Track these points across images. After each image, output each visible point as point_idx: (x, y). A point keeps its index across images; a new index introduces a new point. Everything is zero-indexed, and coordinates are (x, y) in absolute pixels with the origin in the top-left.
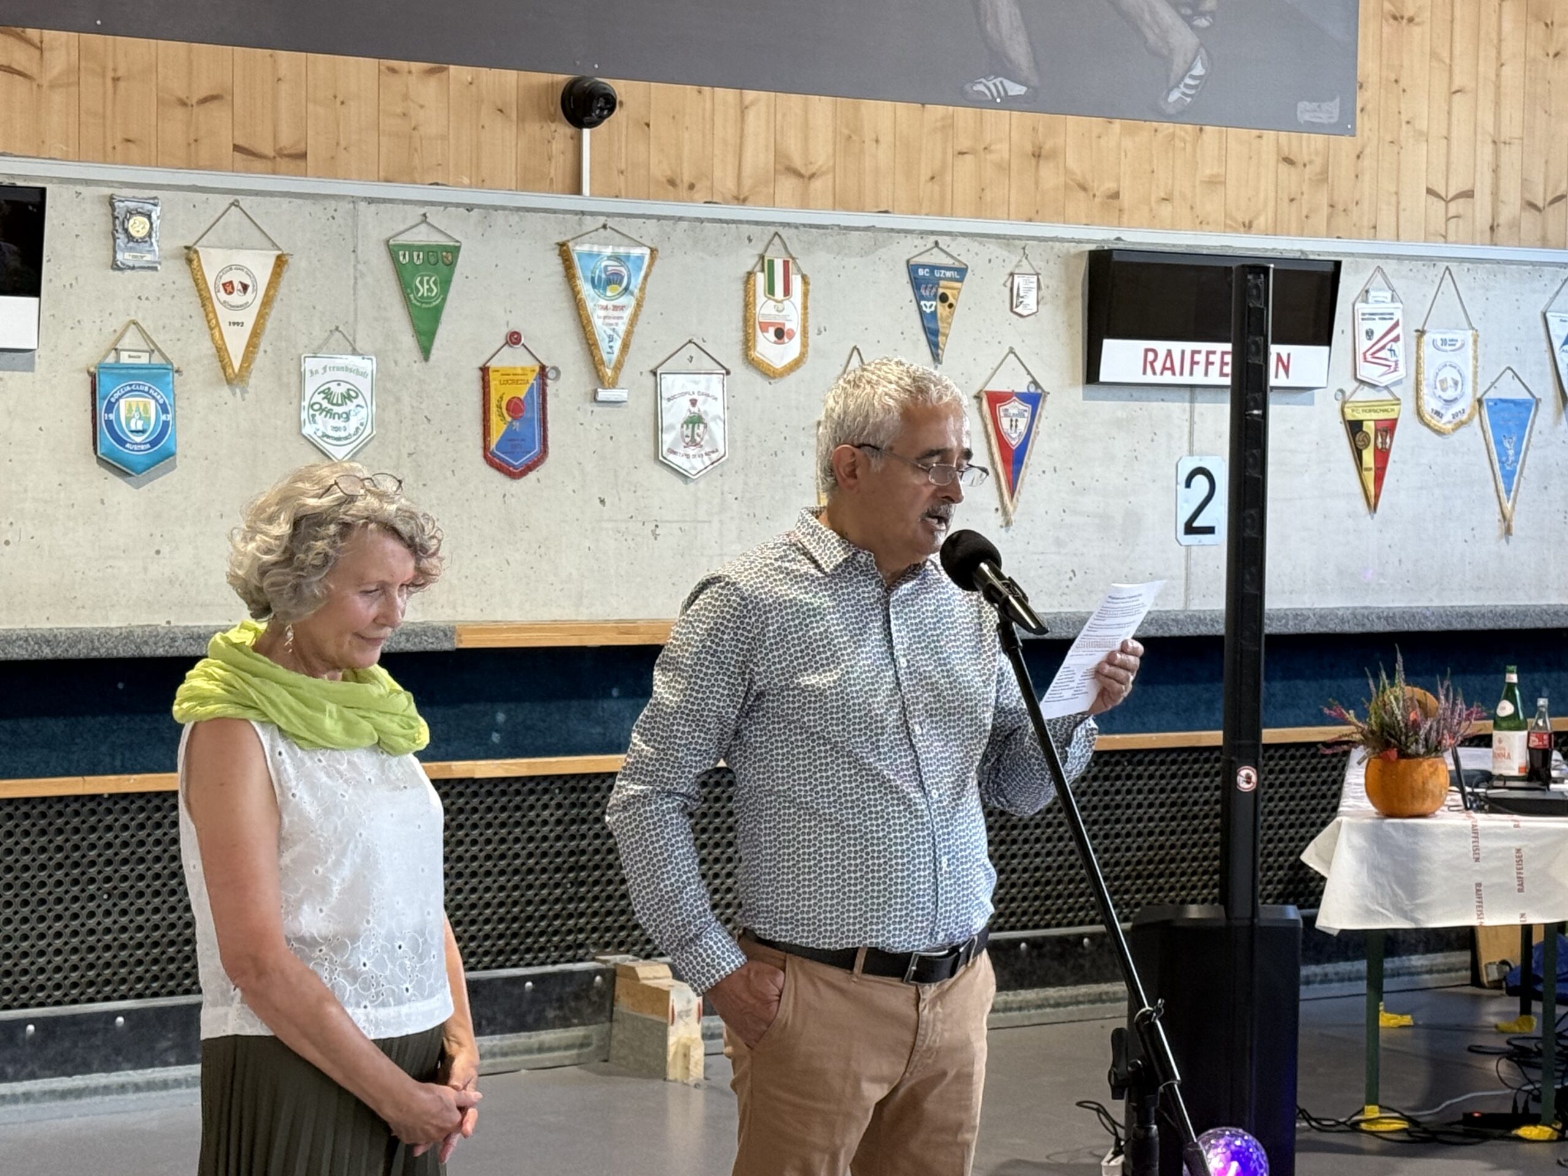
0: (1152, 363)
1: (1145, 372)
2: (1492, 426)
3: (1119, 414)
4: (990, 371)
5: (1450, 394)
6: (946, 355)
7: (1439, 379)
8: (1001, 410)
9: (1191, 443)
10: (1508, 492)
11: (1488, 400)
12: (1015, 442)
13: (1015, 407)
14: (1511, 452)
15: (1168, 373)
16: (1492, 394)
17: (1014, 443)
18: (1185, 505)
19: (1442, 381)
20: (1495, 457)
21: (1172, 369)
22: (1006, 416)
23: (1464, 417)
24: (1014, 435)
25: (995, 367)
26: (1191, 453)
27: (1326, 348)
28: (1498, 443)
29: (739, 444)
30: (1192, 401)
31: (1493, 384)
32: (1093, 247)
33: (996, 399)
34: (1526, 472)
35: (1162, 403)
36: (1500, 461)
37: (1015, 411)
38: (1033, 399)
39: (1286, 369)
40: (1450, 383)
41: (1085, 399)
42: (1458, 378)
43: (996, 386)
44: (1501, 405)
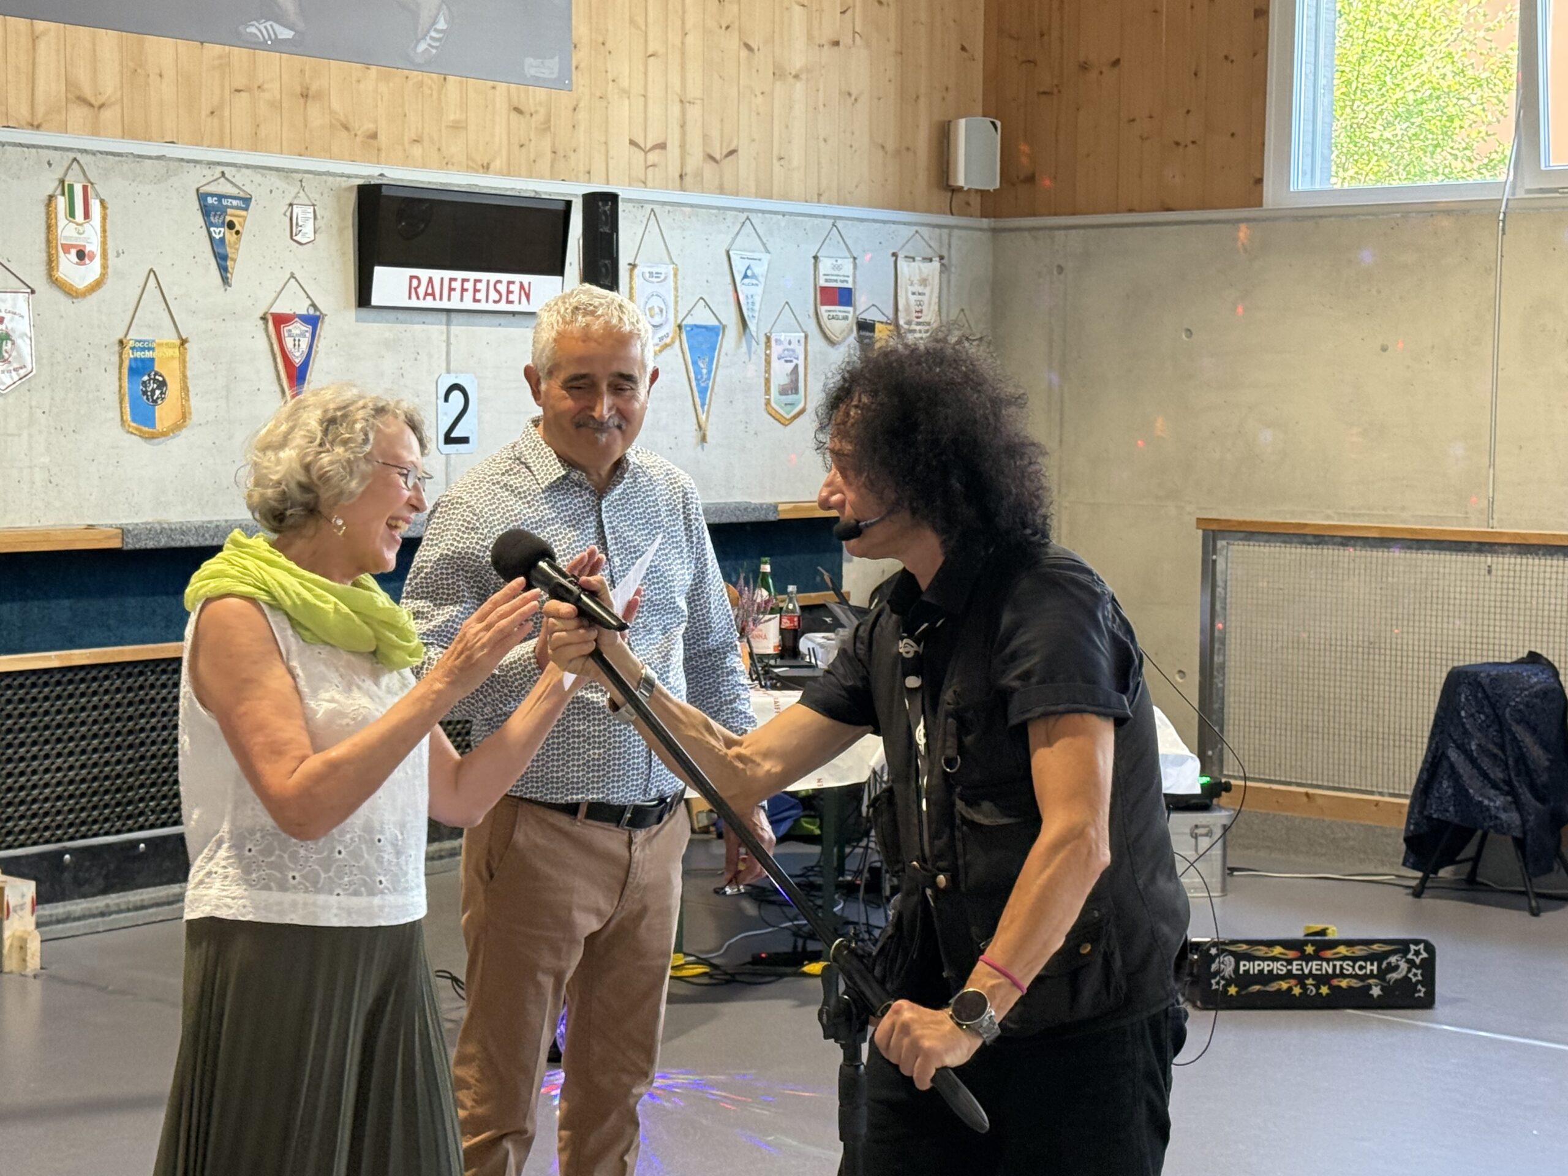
0: (416, 289)
1: (410, 297)
2: (690, 348)
3: (387, 334)
4: (274, 295)
5: (657, 320)
6: (235, 278)
7: (649, 306)
8: (285, 330)
9: (448, 363)
10: (703, 405)
11: (686, 326)
12: (298, 359)
13: (297, 328)
14: (704, 371)
15: (429, 298)
16: (689, 321)
17: (297, 361)
18: (445, 418)
19: (651, 309)
20: (692, 375)
21: (433, 294)
22: (290, 336)
23: (668, 340)
24: (297, 354)
25: (278, 290)
26: (448, 371)
27: (560, 278)
28: (695, 363)
29: (44, 361)
30: (448, 323)
31: (690, 311)
32: (361, 182)
33: (281, 320)
34: (716, 388)
35: (424, 326)
36: (696, 379)
37: (298, 332)
38: (313, 321)
39: (528, 296)
40: (657, 310)
41: (357, 321)
42: (663, 306)
43: (278, 309)
44: (696, 330)
